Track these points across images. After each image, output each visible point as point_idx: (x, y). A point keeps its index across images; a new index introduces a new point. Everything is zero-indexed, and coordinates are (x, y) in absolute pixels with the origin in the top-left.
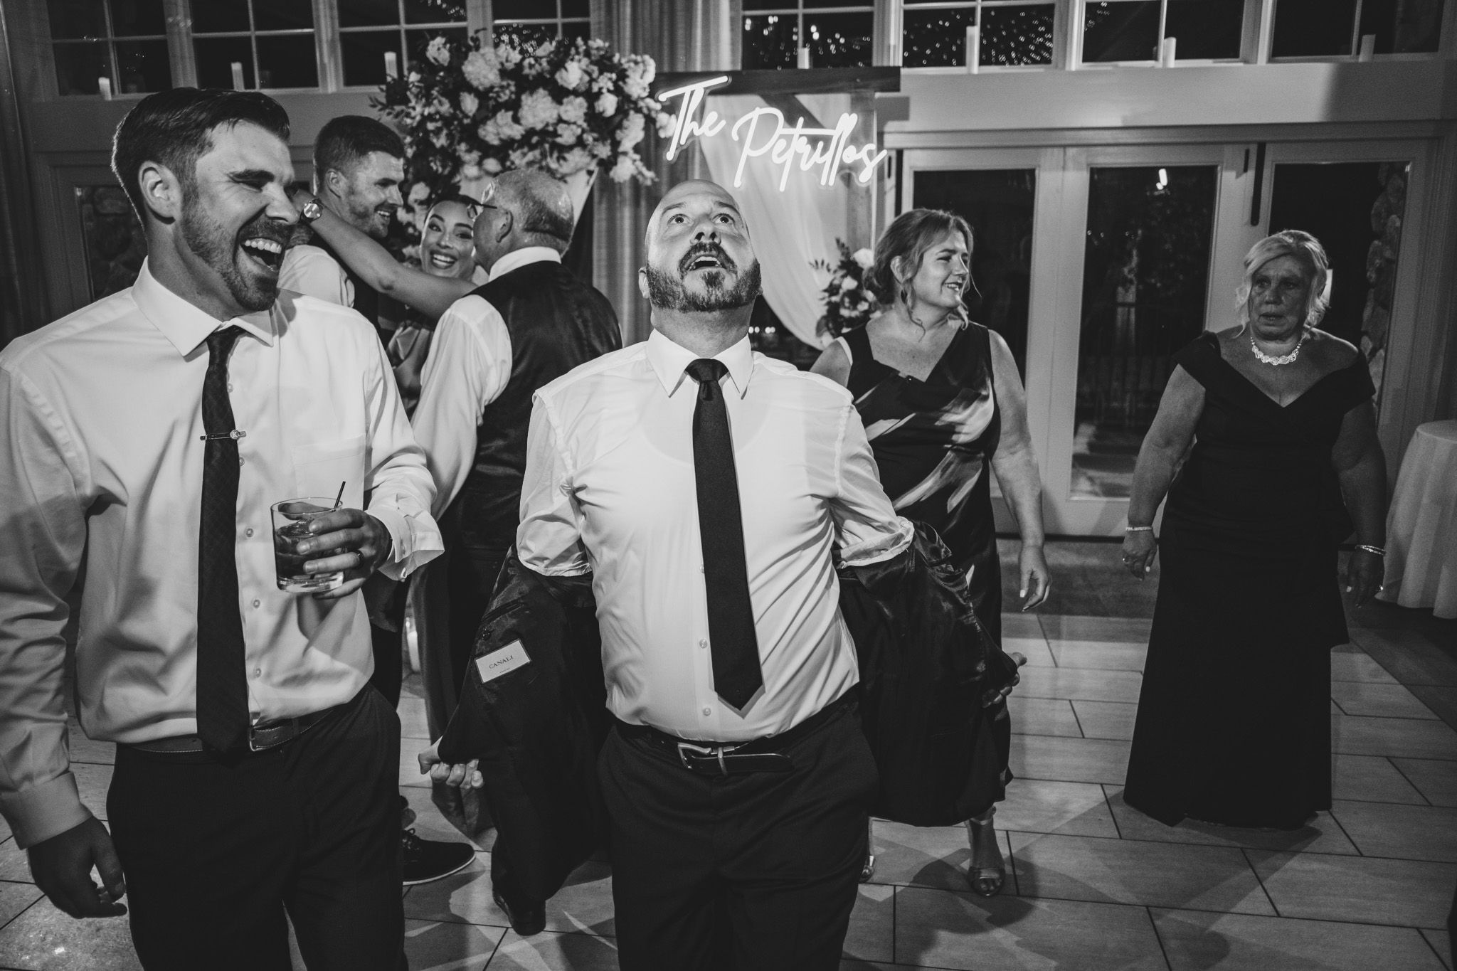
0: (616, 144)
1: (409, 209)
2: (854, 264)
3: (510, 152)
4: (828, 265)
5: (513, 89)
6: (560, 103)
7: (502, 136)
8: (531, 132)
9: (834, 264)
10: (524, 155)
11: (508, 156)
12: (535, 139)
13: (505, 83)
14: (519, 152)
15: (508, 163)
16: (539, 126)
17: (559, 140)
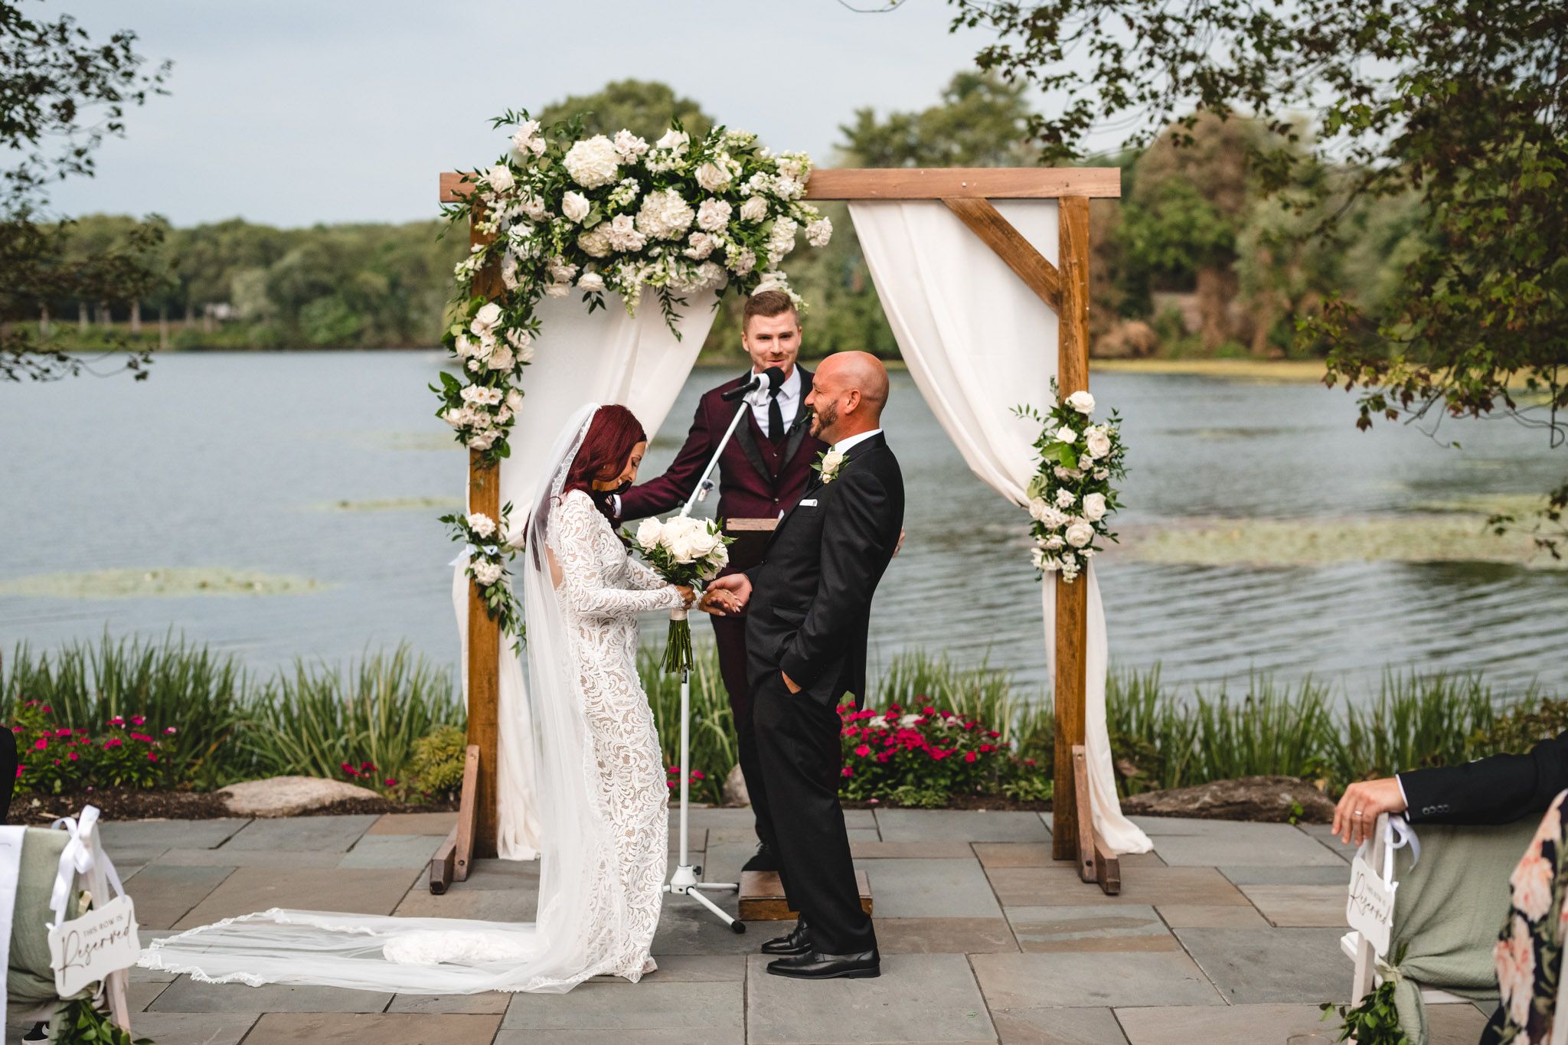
0: (761, 258)
1: (474, 338)
2: (1071, 410)
3: (620, 266)
4: (1036, 412)
5: (636, 188)
6: (696, 208)
7: (615, 247)
8: (653, 242)
9: (1044, 411)
10: (638, 270)
11: (615, 271)
12: (658, 250)
13: (626, 182)
14: (632, 264)
15: (616, 280)
16: (662, 236)
17: (688, 252)
